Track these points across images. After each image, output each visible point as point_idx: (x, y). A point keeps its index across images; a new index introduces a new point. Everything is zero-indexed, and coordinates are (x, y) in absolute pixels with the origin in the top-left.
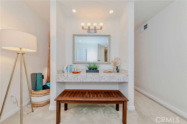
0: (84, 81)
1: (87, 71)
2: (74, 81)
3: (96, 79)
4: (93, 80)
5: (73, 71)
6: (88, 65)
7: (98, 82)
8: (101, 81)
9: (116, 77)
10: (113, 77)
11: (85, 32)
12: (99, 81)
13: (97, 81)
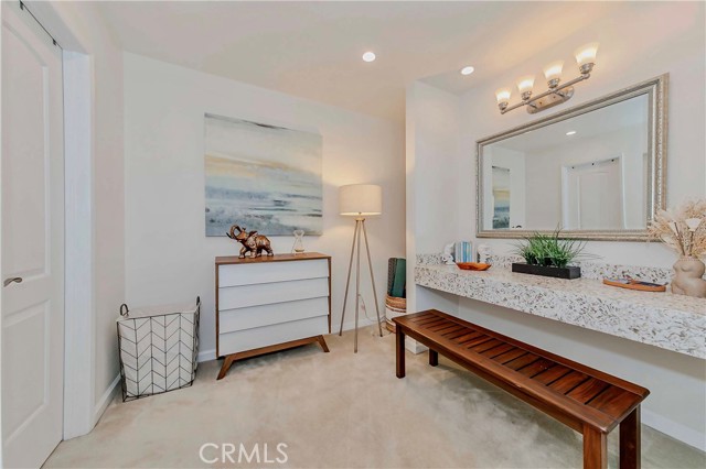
0: (476, 297)
1: (517, 268)
2: (449, 291)
3: (516, 301)
4: (505, 300)
5: (460, 260)
6: (526, 243)
7: (522, 313)
8: (535, 312)
9: (615, 313)
10: (596, 308)
11: (522, 116)
12: (527, 311)
13: (518, 309)
